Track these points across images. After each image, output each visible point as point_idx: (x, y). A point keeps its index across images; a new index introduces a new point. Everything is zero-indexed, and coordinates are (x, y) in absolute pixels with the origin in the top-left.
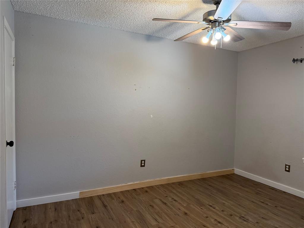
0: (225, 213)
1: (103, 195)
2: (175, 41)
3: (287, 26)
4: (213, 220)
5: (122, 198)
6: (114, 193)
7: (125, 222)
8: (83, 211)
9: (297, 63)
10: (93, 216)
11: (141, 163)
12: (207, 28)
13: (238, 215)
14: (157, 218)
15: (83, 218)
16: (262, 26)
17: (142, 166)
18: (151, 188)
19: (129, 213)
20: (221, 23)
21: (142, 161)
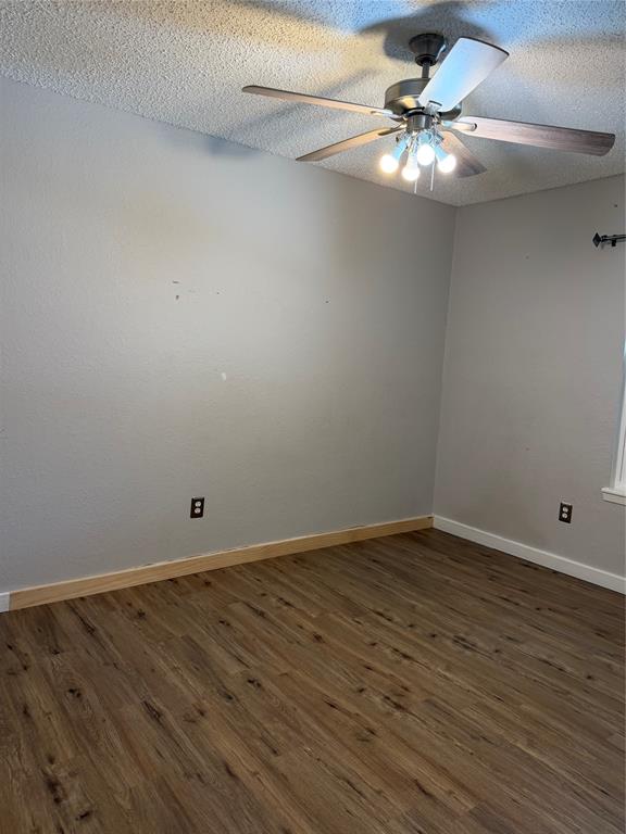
0: (418, 631)
1: (82, 599)
2: (299, 163)
3: (603, 144)
4: (388, 651)
5: (139, 604)
6: (114, 593)
7: (153, 670)
8: (23, 646)
9: (603, 247)
10: (56, 660)
11: (193, 507)
12: (392, 130)
13: (452, 635)
14: (243, 654)
15: (25, 668)
16: (542, 136)
17: (193, 515)
18: (220, 574)
19: (162, 647)
20: (435, 120)
21: (194, 501)
